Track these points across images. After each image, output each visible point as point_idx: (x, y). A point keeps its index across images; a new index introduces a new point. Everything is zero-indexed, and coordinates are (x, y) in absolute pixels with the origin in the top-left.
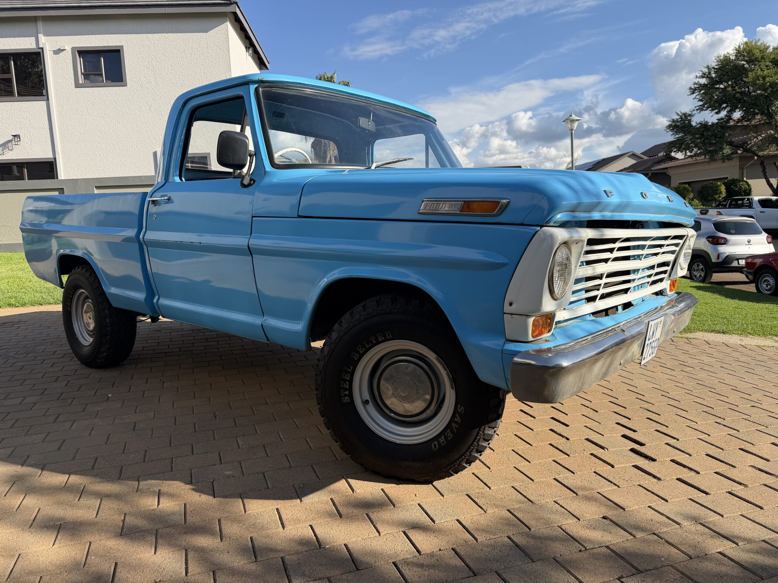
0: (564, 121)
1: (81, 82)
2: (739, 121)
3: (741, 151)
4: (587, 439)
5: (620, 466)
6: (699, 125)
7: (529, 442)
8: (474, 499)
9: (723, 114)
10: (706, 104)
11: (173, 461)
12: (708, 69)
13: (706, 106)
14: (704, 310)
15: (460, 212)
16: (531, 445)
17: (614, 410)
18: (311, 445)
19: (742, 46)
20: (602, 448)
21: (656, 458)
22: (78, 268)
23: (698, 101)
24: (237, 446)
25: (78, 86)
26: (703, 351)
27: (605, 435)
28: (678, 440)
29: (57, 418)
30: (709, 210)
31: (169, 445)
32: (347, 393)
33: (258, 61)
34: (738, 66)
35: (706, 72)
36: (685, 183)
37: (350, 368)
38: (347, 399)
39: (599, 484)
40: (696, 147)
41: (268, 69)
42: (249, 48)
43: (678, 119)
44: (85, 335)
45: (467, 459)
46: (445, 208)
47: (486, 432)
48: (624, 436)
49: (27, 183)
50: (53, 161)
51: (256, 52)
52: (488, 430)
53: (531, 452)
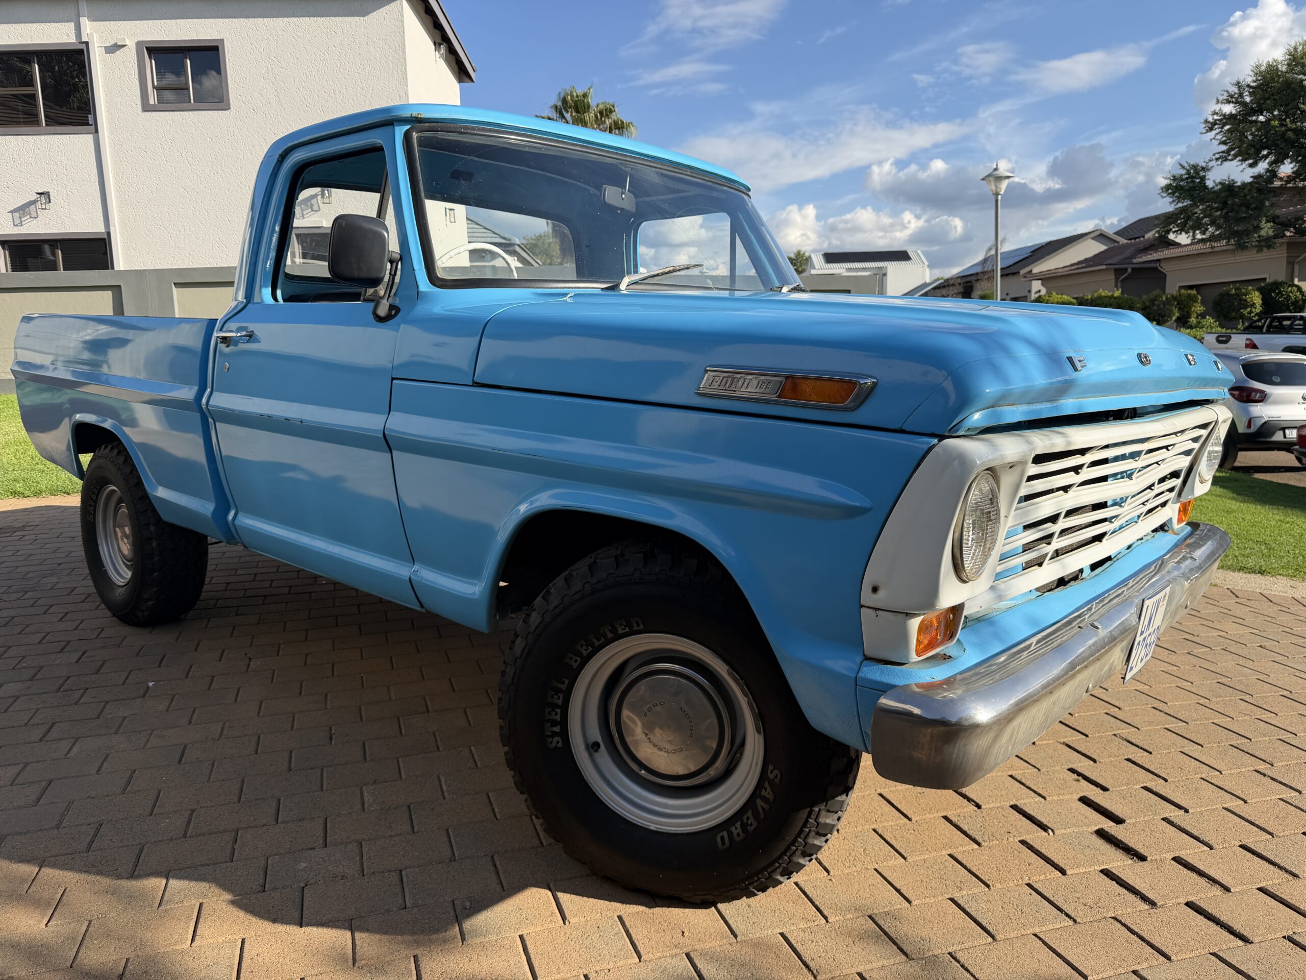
0: (983, 179)
1: (152, 102)
2: (1290, 179)
3: (1291, 232)
4: (1014, 807)
5: (1076, 871)
6: (1219, 187)
7: (905, 812)
8: (795, 945)
9: (1263, 166)
10: (1233, 149)
11: (239, 835)
12: (1239, 87)
13: (1233, 153)
14: (1225, 527)
15: (778, 397)
16: (910, 819)
17: (1065, 740)
18: (497, 810)
19: (1301, 47)
20: (1044, 827)
21: (1145, 854)
22: (106, 447)
23: (1220, 144)
24: (360, 806)
25: (146, 108)
26: (1226, 611)
27: (1048, 798)
28: (1187, 811)
29: (49, 731)
30: (1232, 335)
31: (236, 799)
32: (557, 729)
33: (456, 67)
34: (1292, 83)
35: (1235, 94)
36: (1191, 287)
37: (563, 683)
38: (556, 742)
39: (1037, 915)
40: (1212, 223)
41: (472, 81)
42: (440, 44)
43: (1182, 175)
44: (119, 564)
45: (784, 868)
46: (750, 387)
47: (822, 820)
48: (1084, 800)
49: (62, 276)
50: (106, 237)
51: (452, 51)
52: (826, 817)
53: (908, 836)
